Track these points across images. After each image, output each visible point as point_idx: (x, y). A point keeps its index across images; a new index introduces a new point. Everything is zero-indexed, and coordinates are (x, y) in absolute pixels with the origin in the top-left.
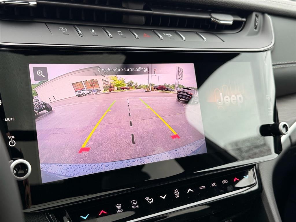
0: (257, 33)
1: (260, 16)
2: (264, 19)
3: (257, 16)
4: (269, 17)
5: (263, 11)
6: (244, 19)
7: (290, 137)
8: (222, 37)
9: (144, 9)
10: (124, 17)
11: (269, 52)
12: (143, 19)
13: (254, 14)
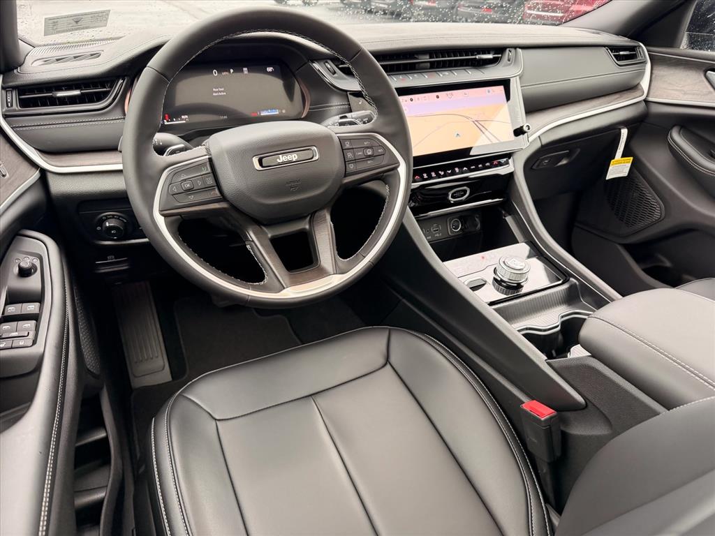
0: (510, 64)
1: (513, 50)
2: (516, 52)
3: (510, 51)
4: (519, 50)
5: (515, 47)
6: (500, 55)
7: (539, 137)
8: (482, 70)
9: (430, 58)
10: (417, 65)
11: (518, 77)
12: (429, 64)
13: (508, 50)
